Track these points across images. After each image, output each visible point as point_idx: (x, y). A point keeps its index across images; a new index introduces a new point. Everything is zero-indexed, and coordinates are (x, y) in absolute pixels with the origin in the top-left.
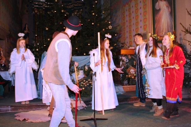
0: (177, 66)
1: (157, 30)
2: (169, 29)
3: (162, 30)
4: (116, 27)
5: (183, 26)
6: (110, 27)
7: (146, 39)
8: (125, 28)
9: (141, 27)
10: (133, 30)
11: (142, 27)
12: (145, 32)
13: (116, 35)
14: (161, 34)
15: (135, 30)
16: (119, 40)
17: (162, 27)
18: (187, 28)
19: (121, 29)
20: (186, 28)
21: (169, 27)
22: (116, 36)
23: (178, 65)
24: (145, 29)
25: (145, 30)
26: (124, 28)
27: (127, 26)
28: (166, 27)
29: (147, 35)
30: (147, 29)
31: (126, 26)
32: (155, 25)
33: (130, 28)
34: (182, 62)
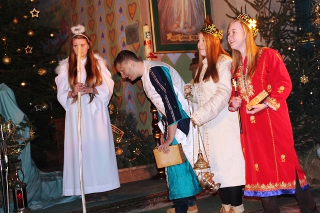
0: (272, 101)
1: (163, 16)
2: (195, 13)
3: (176, 16)
4: (52, 12)
5: (229, 4)
6: (35, 13)
7: (138, 41)
8: (76, 14)
9: (121, 11)
10: (101, 20)
11: (125, 10)
12: (133, 23)
13: (52, 35)
14: (175, 26)
15: (104, 19)
16: (63, 50)
17: (175, 10)
18: (239, 10)
19: (66, 18)
20: (236, 10)
21: (194, 9)
22: (52, 38)
23: (275, 98)
24: (132, 15)
25: (132, 19)
26: (74, 15)
27: (82, 10)
28: (187, 9)
29: (139, 31)
30: (139, 16)
31: (78, 9)
32: (159, 4)
33: (91, 15)
34: (282, 88)
